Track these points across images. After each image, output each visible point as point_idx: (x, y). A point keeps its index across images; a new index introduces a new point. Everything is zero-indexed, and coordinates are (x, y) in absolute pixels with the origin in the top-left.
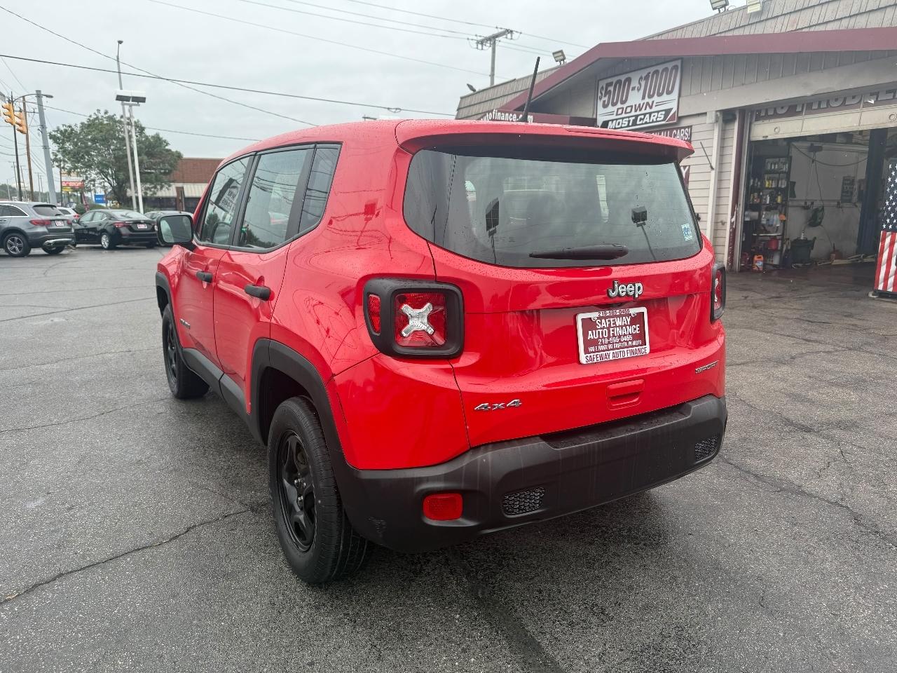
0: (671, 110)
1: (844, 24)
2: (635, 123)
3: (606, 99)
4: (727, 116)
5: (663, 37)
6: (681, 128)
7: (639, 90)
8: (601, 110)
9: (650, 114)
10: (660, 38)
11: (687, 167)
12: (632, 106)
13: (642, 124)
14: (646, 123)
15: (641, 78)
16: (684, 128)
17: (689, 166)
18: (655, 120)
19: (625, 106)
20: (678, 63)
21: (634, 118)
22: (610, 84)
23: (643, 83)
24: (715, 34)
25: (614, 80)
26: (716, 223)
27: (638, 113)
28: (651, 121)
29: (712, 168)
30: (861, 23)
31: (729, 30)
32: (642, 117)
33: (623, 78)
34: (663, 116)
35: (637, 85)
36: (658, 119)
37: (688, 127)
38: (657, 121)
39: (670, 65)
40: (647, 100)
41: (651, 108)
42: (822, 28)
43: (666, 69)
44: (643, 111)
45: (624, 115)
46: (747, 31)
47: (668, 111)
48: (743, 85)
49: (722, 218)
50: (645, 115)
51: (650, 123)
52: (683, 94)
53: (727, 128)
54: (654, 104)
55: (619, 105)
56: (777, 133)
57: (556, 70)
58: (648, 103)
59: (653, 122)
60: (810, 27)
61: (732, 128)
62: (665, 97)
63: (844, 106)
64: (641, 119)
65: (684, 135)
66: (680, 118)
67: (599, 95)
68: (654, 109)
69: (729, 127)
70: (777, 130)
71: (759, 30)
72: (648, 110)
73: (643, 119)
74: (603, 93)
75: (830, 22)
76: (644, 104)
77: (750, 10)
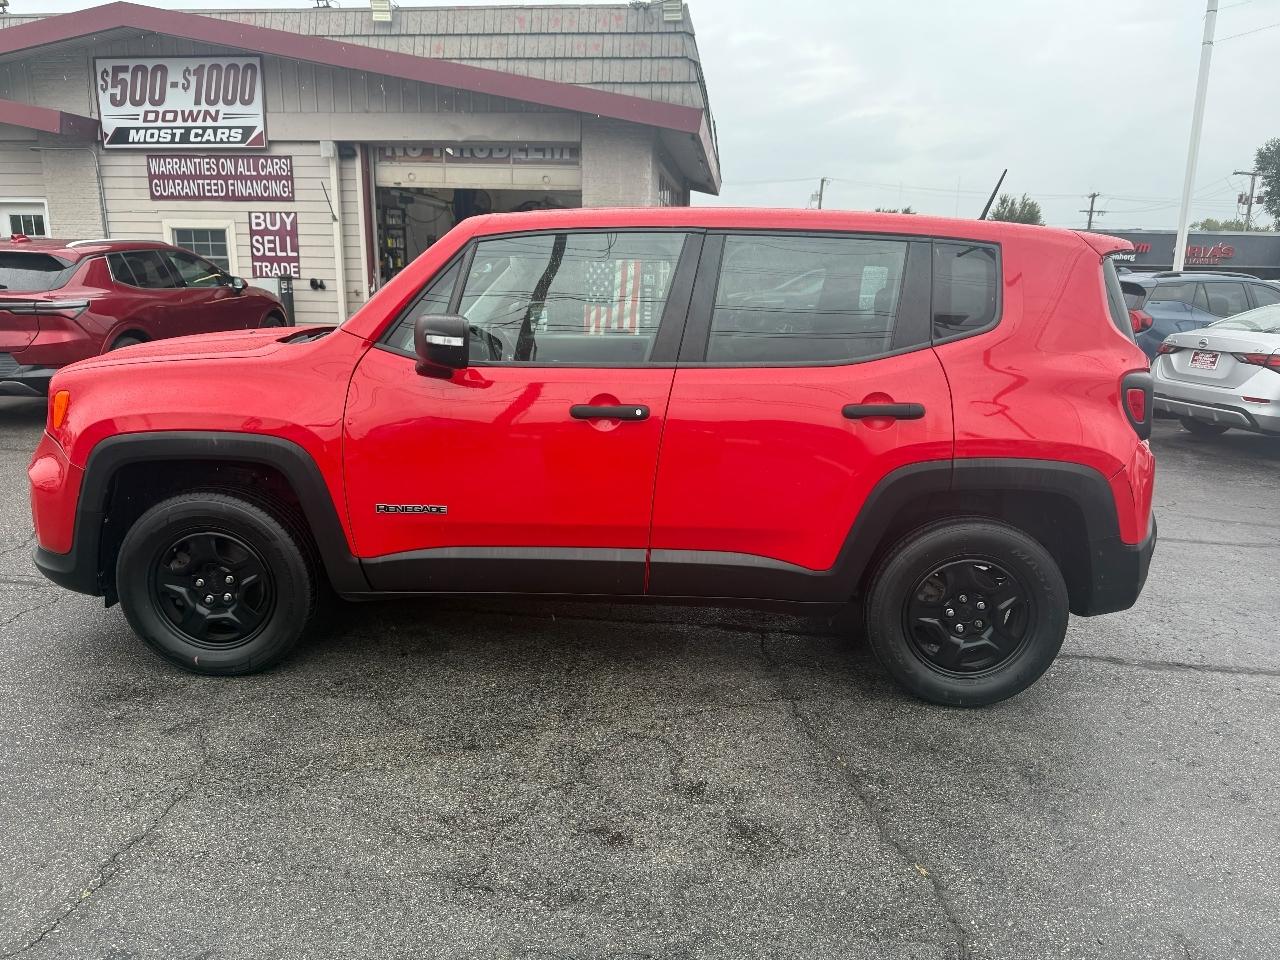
0: (253, 128)
1: (502, 66)
2: (185, 138)
3: (118, 91)
4: (345, 151)
5: (230, 18)
6: (272, 158)
7: (186, 88)
8: (107, 108)
9: (215, 129)
10: (223, 18)
11: (293, 215)
12: (176, 113)
13: (200, 143)
14: (208, 142)
15: (187, 70)
16: (280, 158)
17: (296, 213)
18: (225, 140)
19: (161, 109)
20: (256, 61)
21: (183, 131)
22: (125, 69)
23: (193, 80)
24: (323, 36)
25: (132, 63)
26: (348, 293)
27: (190, 123)
28: (218, 140)
29: (335, 219)
30: (521, 69)
31: (344, 36)
32: (200, 131)
33: (150, 64)
34: (239, 138)
35: (181, 81)
36: (231, 139)
37: (286, 157)
38: (229, 142)
39: (241, 62)
40: (204, 106)
41: (215, 119)
42: (476, 64)
43: (234, 66)
44: (199, 123)
45: (160, 124)
46: (373, 43)
47: (247, 131)
48: (367, 112)
49: (354, 286)
50: (204, 129)
51: (215, 142)
52: (269, 108)
53: (344, 166)
54: (221, 116)
55: (147, 106)
56: (411, 181)
57: (35, 20)
58: (207, 113)
59: (222, 141)
60: (461, 59)
61: (352, 166)
62: (238, 108)
63: (490, 159)
64: (197, 135)
65: (280, 168)
66: (271, 143)
67: (100, 82)
68: (221, 122)
69: (347, 165)
70: (411, 177)
71: (390, 45)
72: (209, 122)
73: (202, 136)
74: (109, 80)
75: (484, 59)
76: (199, 112)
77: (377, 17)
